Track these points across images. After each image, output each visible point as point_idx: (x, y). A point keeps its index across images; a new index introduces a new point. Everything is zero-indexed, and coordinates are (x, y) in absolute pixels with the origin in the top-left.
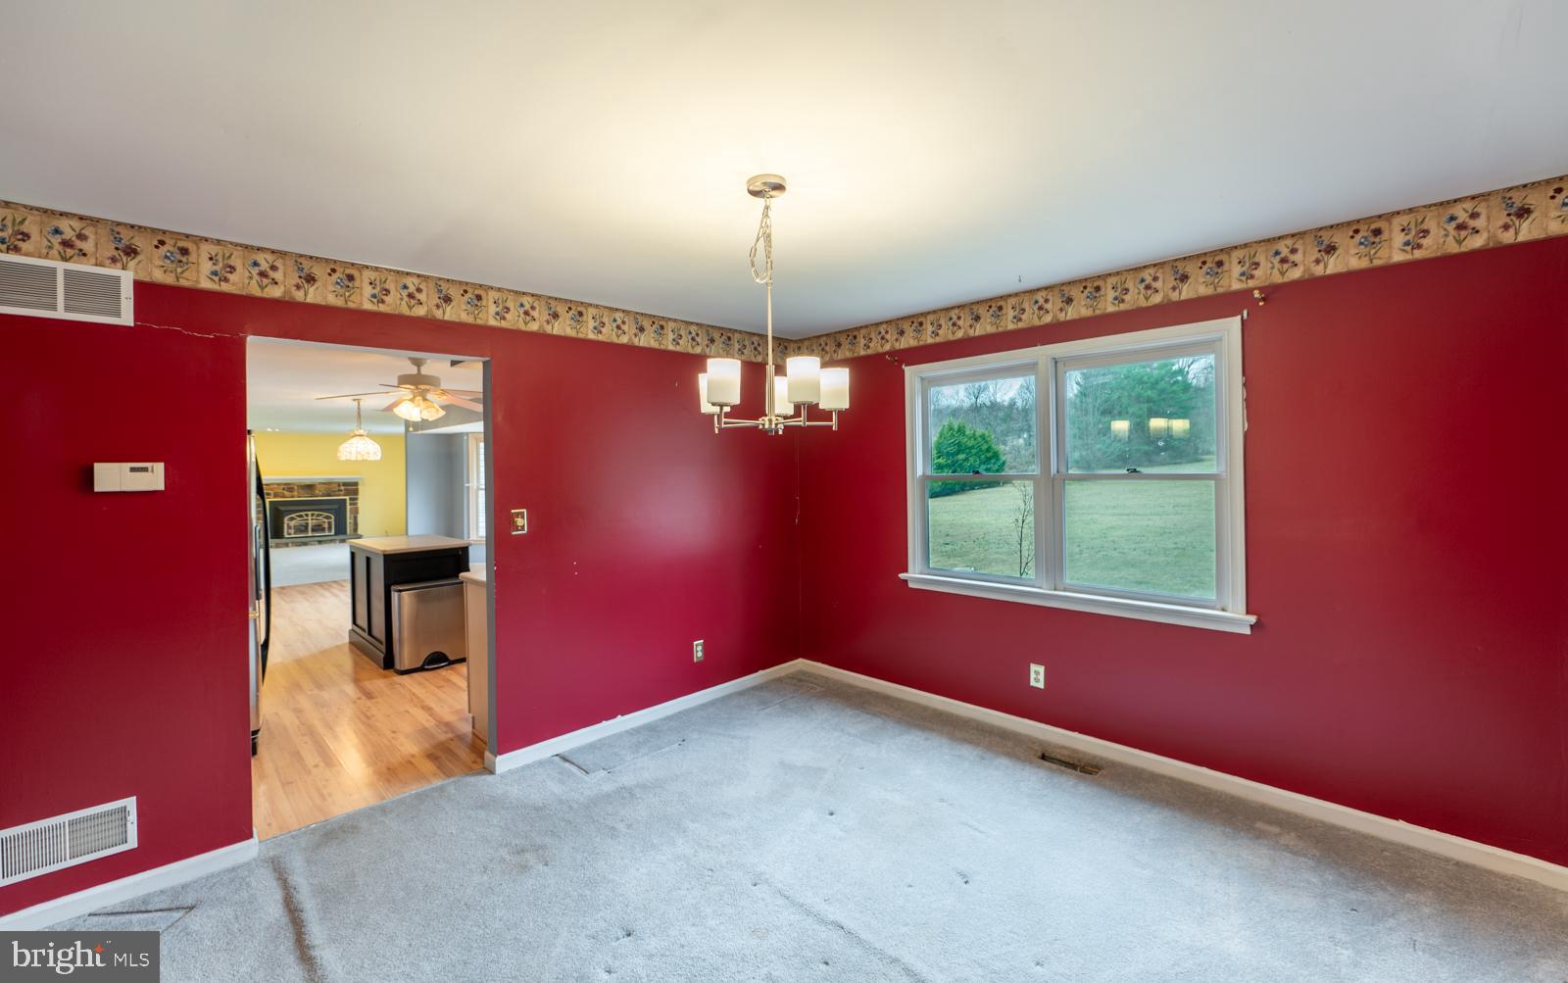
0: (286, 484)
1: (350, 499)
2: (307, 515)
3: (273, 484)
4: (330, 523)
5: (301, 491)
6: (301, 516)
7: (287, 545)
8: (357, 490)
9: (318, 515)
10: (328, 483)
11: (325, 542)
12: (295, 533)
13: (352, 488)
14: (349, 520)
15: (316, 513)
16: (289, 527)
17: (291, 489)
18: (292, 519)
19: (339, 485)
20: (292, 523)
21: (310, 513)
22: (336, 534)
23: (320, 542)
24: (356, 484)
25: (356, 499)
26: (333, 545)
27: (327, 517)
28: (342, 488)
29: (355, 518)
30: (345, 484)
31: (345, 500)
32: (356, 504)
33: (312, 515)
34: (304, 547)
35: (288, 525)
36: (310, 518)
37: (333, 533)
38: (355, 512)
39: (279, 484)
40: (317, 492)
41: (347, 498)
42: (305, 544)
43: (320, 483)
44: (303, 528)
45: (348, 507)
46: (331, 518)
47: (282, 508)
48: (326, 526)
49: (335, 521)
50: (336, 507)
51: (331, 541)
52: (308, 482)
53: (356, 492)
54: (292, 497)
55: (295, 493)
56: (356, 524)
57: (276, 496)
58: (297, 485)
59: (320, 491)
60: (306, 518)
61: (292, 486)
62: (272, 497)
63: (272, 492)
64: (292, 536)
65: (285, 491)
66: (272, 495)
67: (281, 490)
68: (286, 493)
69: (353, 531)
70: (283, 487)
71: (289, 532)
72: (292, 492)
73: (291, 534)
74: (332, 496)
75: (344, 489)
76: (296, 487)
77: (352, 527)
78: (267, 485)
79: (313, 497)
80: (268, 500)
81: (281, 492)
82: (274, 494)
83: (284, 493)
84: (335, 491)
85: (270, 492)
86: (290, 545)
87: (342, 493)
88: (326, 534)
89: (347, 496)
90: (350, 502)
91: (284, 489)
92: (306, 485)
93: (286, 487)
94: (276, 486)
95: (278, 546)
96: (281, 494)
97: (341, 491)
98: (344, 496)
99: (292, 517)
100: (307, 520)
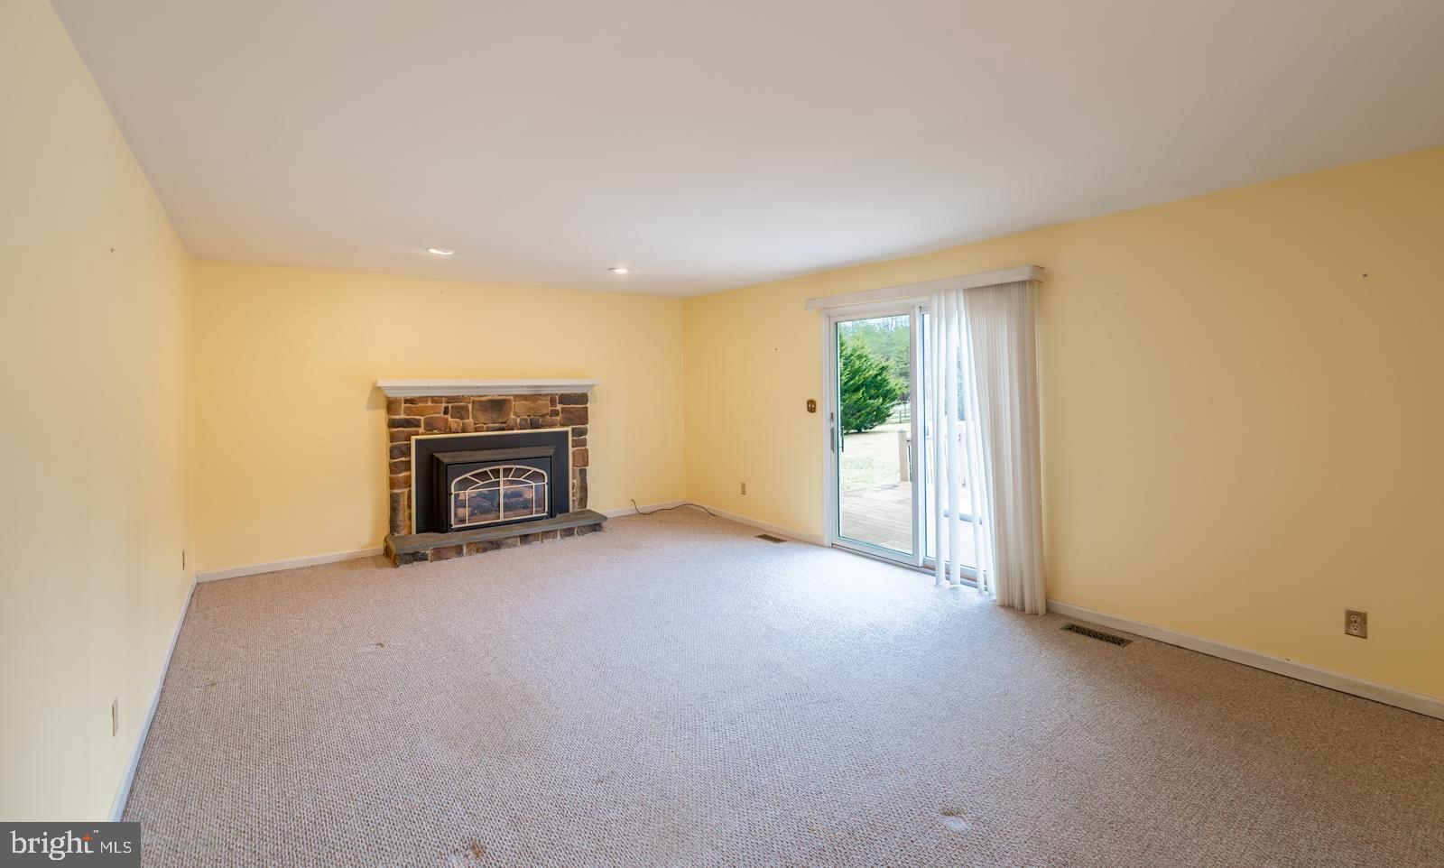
0: (450, 399)
1: (572, 430)
2: (496, 473)
3: (421, 399)
4: (539, 491)
5: (482, 417)
6: (484, 476)
7: (458, 550)
8: (586, 410)
9: (520, 473)
10: (533, 397)
11: (535, 536)
12: (473, 518)
13: (574, 406)
14: (573, 481)
15: (515, 466)
16: (461, 504)
17: (460, 412)
18: (465, 484)
19: (553, 402)
20: (467, 494)
21: (501, 467)
22: (551, 515)
23: (525, 538)
24: (583, 398)
25: (584, 432)
26: (548, 543)
27: (534, 477)
28: (559, 407)
29: (583, 473)
30: (564, 399)
31: (567, 432)
32: (584, 443)
33: (507, 471)
34: (491, 554)
35: (459, 496)
36: (502, 479)
38: (584, 459)
39: (435, 400)
40: (512, 416)
41: (569, 429)
42: (496, 545)
43: (516, 396)
44: (487, 505)
45: (571, 450)
46: (540, 477)
47: (446, 458)
48: (533, 496)
49: (550, 484)
51: (544, 533)
52: (494, 395)
53: (583, 417)
54: (464, 431)
56: (584, 488)
57: (430, 427)
58: (474, 402)
59: (516, 414)
60: (494, 480)
61: (462, 404)
62: (421, 430)
63: (422, 418)
64: (467, 524)
65: (449, 416)
66: (422, 425)
67: (442, 415)
68: (450, 420)
69: (579, 504)
70: (444, 405)
71: (459, 513)
72: (462, 418)
73: (463, 521)
74: (542, 426)
75: (563, 409)
76: (470, 406)
77: (578, 496)
78: (407, 401)
79: (504, 429)
80: (414, 438)
81: (440, 418)
82: (426, 424)
83: (447, 419)
84: (547, 414)
85: (417, 417)
86: (465, 550)
87: (558, 418)
88: (534, 515)
89: (567, 425)
90: (573, 440)
91: (446, 412)
92: (492, 400)
93: (450, 405)
94: (430, 404)
95: (439, 554)
96: (441, 424)
97: (558, 415)
98: (562, 425)
99: (466, 478)
100: (498, 484)
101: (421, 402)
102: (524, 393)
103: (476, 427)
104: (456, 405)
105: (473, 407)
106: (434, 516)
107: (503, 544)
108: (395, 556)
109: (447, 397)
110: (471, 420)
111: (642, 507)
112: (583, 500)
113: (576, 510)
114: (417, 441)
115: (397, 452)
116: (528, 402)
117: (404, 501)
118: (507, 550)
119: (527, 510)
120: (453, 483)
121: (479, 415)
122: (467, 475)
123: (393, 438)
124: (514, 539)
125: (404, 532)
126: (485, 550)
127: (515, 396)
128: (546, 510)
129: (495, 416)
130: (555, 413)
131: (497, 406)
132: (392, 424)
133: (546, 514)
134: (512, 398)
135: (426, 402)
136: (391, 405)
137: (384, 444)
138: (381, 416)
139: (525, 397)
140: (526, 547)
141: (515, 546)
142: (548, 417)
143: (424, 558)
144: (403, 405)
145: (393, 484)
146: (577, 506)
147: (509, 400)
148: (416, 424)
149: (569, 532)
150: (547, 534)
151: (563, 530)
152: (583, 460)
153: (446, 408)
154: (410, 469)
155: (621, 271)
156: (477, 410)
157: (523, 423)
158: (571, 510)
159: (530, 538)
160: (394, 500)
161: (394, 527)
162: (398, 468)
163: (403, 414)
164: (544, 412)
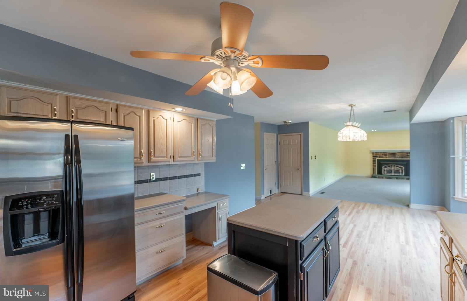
0: (384, 153)
2: (392, 166)
3: (379, 153)
4: (402, 170)
5: (390, 156)
6: (389, 166)
7: (383, 178)
9: (397, 166)
11: (399, 178)
12: (387, 173)
16: (384, 170)
18: (386, 167)
19: (407, 154)
20: (386, 169)
21: (393, 165)
22: (405, 175)
23: (397, 178)
26: (403, 180)
27: (400, 167)
34: (389, 180)
35: (384, 169)
37: (403, 174)
39: (381, 153)
40: (397, 156)
42: (390, 178)
43: (398, 152)
44: (390, 171)
46: (402, 168)
47: (382, 162)
48: (400, 171)
49: (405, 169)
50: (405, 163)
51: (402, 178)
52: (393, 152)
54: (386, 158)
55: (388, 156)
57: (380, 157)
59: (398, 156)
67: (382, 155)
68: (384, 156)
71: (384, 173)
73: (385, 173)
76: (388, 154)
78: (376, 153)
79: (394, 158)
80: (377, 159)
86: (384, 178)
88: (400, 175)
95: (379, 178)
96: (382, 157)
100: (392, 168)
104: (385, 154)
106: (380, 172)
108: (373, 177)
115: (374, 161)
117: (375, 169)
118: (392, 180)
120: (382, 167)
123: (373, 158)
125: (375, 174)
129: (393, 156)
131: (393, 154)
132: (373, 156)
136: (373, 153)
137: (372, 160)
138: (372, 155)
140: (397, 180)
141: (394, 179)
143: (376, 178)
145: (373, 166)
147: (396, 153)
148: (377, 156)
149: (408, 179)
154: (376, 164)
160: (374, 169)
161: (373, 173)
162: (374, 163)
163: (375, 155)
164: (404, 155)
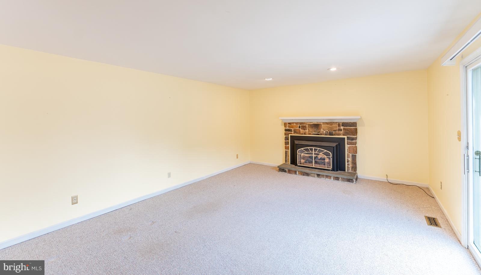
0: (301, 123)
1: (347, 137)
2: (311, 150)
3: (293, 123)
4: (329, 159)
5: (311, 130)
6: (307, 150)
8: (356, 129)
9: (320, 151)
10: (331, 123)
11: (323, 176)
12: (304, 163)
14: (348, 158)
15: (318, 149)
16: (300, 158)
17: (304, 128)
18: (302, 152)
19: (339, 125)
20: (302, 155)
21: (314, 148)
22: (333, 170)
24: (354, 124)
27: (326, 154)
28: (342, 128)
29: (354, 158)
30: (344, 124)
31: (344, 138)
32: (355, 144)
33: (316, 150)
34: (306, 177)
36: (313, 152)
39: (297, 123)
40: (322, 130)
41: (346, 137)
42: (307, 174)
44: (309, 160)
45: (347, 146)
46: (329, 155)
47: (296, 142)
48: (326, 161)
49: (333, 158)
50: (334, 145)
52: (315, 122)
53: (355, 132)
54: (305, 134)
57: (295, 132)
58: (308, 124)
59: (323, 129)
60: (311, 152)
61: (304, 125)
62: (293, 133)
63: (293, 129)
64: (302, 165)
65: (300, 129)
66: (293, 131)
67: (298, 128)
68: (301, 130)
69: (351, 169)
70: (299, 125)
72: (304, 130)
74: (334, 135)
75: (344, 129)
76: (307, 126)
77: (350, 166)
78: (289, 123)
79: (319, 135)
80: (290, 135)
81: (298, 129)
82: (294, 131)
83: (300, 130)
84: (336, 130)
85: (291, 129)
86: (297, 173)
87: (342, 132)
88: (326, 168)
89: (346, 135)
90: (347, 142)
91: (299, 128)
92: (314, 124)
93: (301, 125)
94: (295, 125)
95: (290, 172)
96: (298, 131)
97: (341, 131)
98: (344, 135)
99: (302, 150)
100: (312, 154)
101: (293, 124)
102: (326, 122)
103: (309, 133)
104: (303, 125)
105: (308, 126)
106: (294, 161)
107: (310, 175)
108: (281, 169)
109: (300, 123)
110: (307, 130)
111: (391, 180)
112: (354, 168)
113: (350, 171)
114: (291, 136)
115: (287, 139)
116: (328, 125)
117: (288, 153)
118: (311, 177)
119: (324, 166)
120: (298, 151)
121: (310, 129)
122: (302, 149)
123: (285, 134)
124: (314, 174)
125: (288, 163)
126: (304, 175)
127: (323, 123)
128: (331, 168)
129: (315, 130)
130: (341, 130)
131: (316, 126)
132: (286, 130)
133: (331, 169)
134: (322, 123)
135: (294, 124)
136: (285, 124)
137: (284, 136)
138: (283, 128)
139: (327, 123)
140: (319, 179)
141: (315, 177)
142: (337, 131)
143: (285, 171)
144: (288, 125)
145: (286, 148)
146: (350, 170)
147: (321, 124)
148: (291, 131)
149: (337, 179)
150: (327, 176)
151: (334, 177)
152: (354, 151)
153: (300, 126)
154: (289, 144)
155: (333, 69)
156: (309, 127)
157: (326, 133)
158: (346, 171)
159: (320, 176)
160: (286, 153)
161: (286, 161)
162: (286, 143)
163: (289, 127)
164: (335, 129)
